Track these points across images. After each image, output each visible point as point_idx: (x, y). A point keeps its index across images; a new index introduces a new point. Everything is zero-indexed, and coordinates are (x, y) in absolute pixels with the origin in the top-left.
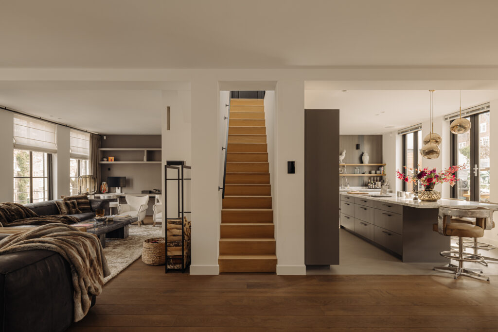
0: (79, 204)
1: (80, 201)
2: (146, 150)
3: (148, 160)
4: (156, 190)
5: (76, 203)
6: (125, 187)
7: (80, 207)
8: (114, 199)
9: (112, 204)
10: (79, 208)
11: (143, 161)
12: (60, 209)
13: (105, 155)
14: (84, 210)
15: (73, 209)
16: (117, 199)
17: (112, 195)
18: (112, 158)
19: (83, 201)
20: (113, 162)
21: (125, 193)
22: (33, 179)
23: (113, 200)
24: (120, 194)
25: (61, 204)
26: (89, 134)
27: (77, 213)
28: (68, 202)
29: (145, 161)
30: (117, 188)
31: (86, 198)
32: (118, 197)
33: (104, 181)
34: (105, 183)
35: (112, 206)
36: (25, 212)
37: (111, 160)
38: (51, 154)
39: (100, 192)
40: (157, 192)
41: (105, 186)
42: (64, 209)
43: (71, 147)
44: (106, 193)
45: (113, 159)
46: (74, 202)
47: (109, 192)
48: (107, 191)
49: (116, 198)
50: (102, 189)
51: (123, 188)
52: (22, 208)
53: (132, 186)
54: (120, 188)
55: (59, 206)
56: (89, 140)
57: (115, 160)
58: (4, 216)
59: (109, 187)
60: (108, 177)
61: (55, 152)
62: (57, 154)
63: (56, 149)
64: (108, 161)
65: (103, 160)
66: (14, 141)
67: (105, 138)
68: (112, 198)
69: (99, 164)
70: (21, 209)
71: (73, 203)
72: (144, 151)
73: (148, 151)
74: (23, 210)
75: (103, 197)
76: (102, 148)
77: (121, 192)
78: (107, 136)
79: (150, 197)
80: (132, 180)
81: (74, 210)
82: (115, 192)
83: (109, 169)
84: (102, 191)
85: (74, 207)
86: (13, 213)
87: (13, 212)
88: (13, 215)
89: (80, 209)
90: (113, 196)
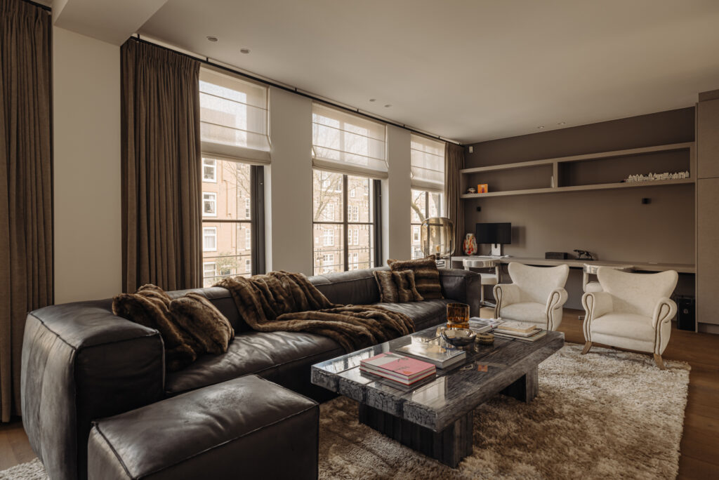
0: (419, 278)
1: (421, 272)
2: (555, 162)
3: (561, 184)
4: (581, 253)
5: (413, 276)
6: (509, 243)
7: (420, 286)
8: (489, 268)
9: (485, 278)
10: (417, 289)
11: (549, 186)
12: (382, 289)
13: (471, 181)
14: (428, 295)
15: (406, 291)
16: (494, 269)
17: (484, 260)
18: (485, 186)
19: (426, 272)
20: (487, 194)
21: (511, 257)
22: (349, 225)
23: (486, 271)
24: (500, 258)
25: (384, 278)
26: (443, 145)
27: (413, 300)
28: (398, 273)
29: (554, 186)
30: (493, 245)
31: (431, 265)
32: (497, 264)
33: (469, 233)
34: (471, 235)
35: (486, 284)
36: (306, 295)
37: (483, 191)
38: (380, 181)
39: (462, 252)
40: (583, 256)
41: (470, 241)
42: (389, 289)
43: (412, 168)
44: (474, 254)
45: (486, 189)
46: (409, 273)
47: (478, 253)
48: (475, 251)
49: (492, 266)
50: (467, 246)
51: (505, 245)
52: (301, 286)
53: (524, 242)
54: (499, 246)
55: (380, 281)
56: (443, 155)
57: (490, 190)
58: (258, 304)
59: (479, 243)
60: (477, 224)
61: (385, 176)
62: (387, 181)
63: (387, 170)
64: (476, 192)
65: (467, 192)
66: (313, 154)
67: (471, 149)
68: (484, 266)
69: (461, 199)
70: (299, 289)
71: (406, 276)
72: (551, 165)
73: (560, 164)
74: (303, 289)
75: (468, 262)
76: (466, 168)
77: (502, 254)
78: (474, 145)
79: (570, 268)
80: (524, 229)
81: (406, 293)
82: (490, 254)
83: (479, 209)
84: (467, 251)
85: (409, 287)
86: (282, 298)
87: (281, 293)
88: (281, 302)
89: (420, 291)
90: (487, 263)
